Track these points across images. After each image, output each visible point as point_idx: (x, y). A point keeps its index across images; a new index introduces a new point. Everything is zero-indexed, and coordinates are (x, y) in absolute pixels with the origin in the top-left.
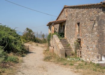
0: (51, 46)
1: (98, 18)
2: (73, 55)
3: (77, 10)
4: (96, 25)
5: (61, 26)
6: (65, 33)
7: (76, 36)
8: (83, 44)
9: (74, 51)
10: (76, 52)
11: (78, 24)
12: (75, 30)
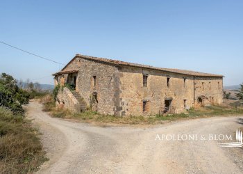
0: (59, 102)
1: (114, 75)
2: (88, 109)
3: (94, 63)
4: (113, 81)
5: (71, 77)
6: (77, 85)
7: (91, 89)
8: (99, 98)
9: (88, 105)
10: (91, 106)
11: (95, 77)
12: (90, 83)
